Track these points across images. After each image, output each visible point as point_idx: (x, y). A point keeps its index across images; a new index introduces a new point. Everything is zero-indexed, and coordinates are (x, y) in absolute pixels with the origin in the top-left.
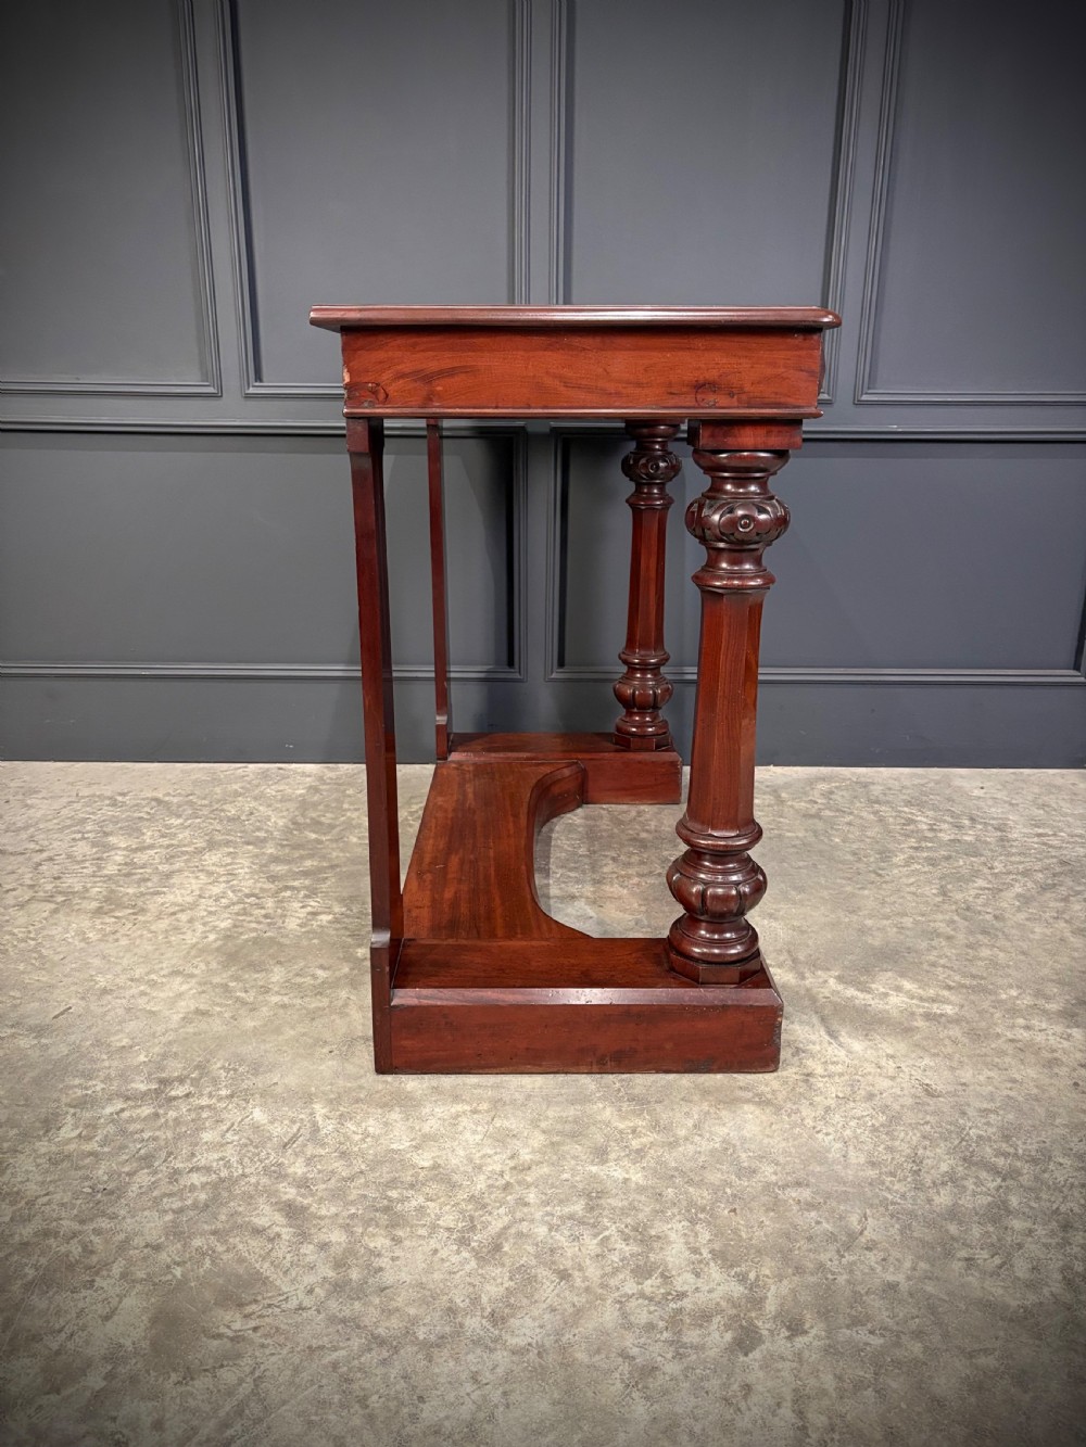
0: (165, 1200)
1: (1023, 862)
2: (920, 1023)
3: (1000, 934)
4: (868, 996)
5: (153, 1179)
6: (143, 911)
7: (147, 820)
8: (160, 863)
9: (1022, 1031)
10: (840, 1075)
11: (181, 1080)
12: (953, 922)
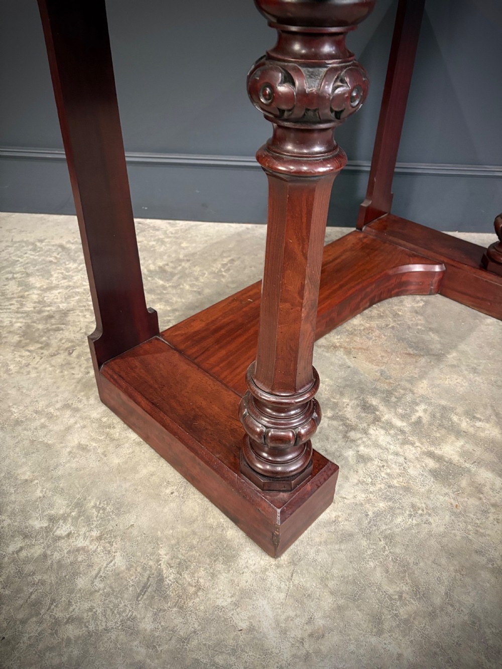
0: (47, 654)
5: (40, 629)
6: (47, 345)
7: (55, 263)
8: (62, 302)
11: (64, 518)
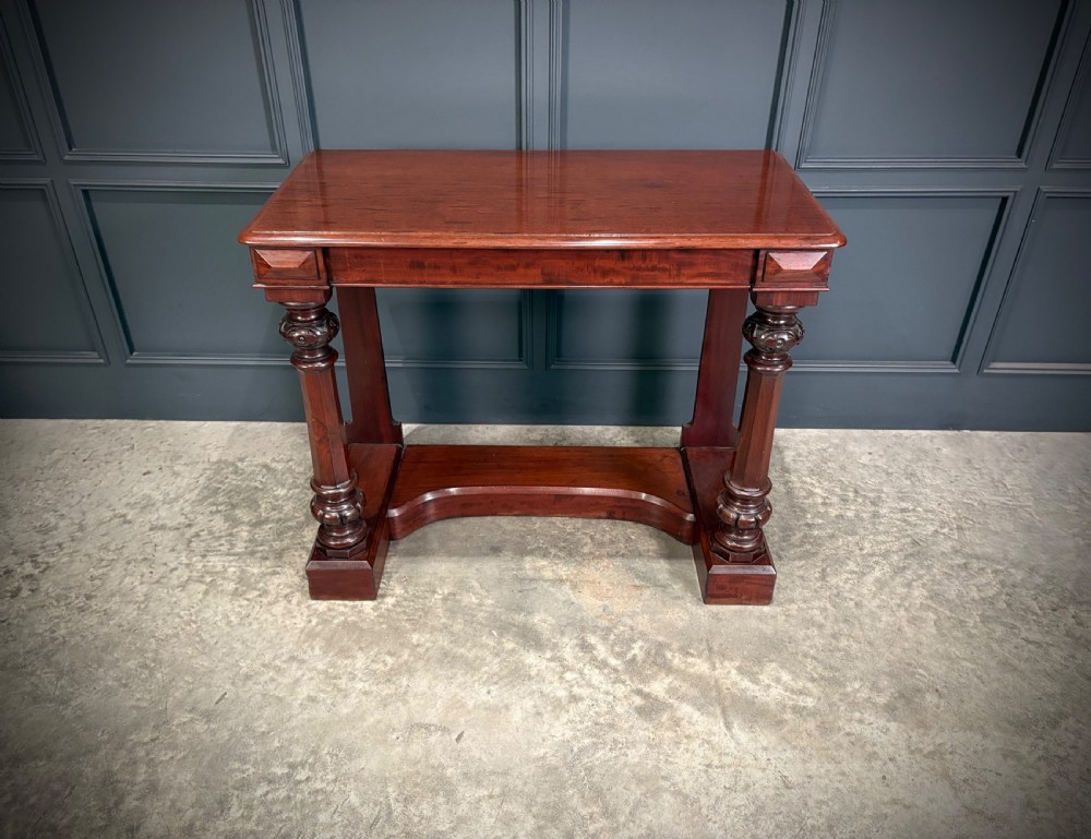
1: (884, 543)
2: (788, 716)
3: (856, 622)
4: (757, 688)
6: (265, 592)
7: (261, 489)
8: (274, 539)
9: (856, 724)
10: (730, 766)
11: (302, 764)
12: (825, 609)
